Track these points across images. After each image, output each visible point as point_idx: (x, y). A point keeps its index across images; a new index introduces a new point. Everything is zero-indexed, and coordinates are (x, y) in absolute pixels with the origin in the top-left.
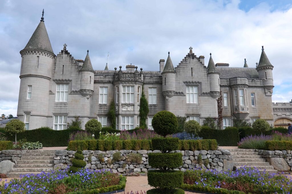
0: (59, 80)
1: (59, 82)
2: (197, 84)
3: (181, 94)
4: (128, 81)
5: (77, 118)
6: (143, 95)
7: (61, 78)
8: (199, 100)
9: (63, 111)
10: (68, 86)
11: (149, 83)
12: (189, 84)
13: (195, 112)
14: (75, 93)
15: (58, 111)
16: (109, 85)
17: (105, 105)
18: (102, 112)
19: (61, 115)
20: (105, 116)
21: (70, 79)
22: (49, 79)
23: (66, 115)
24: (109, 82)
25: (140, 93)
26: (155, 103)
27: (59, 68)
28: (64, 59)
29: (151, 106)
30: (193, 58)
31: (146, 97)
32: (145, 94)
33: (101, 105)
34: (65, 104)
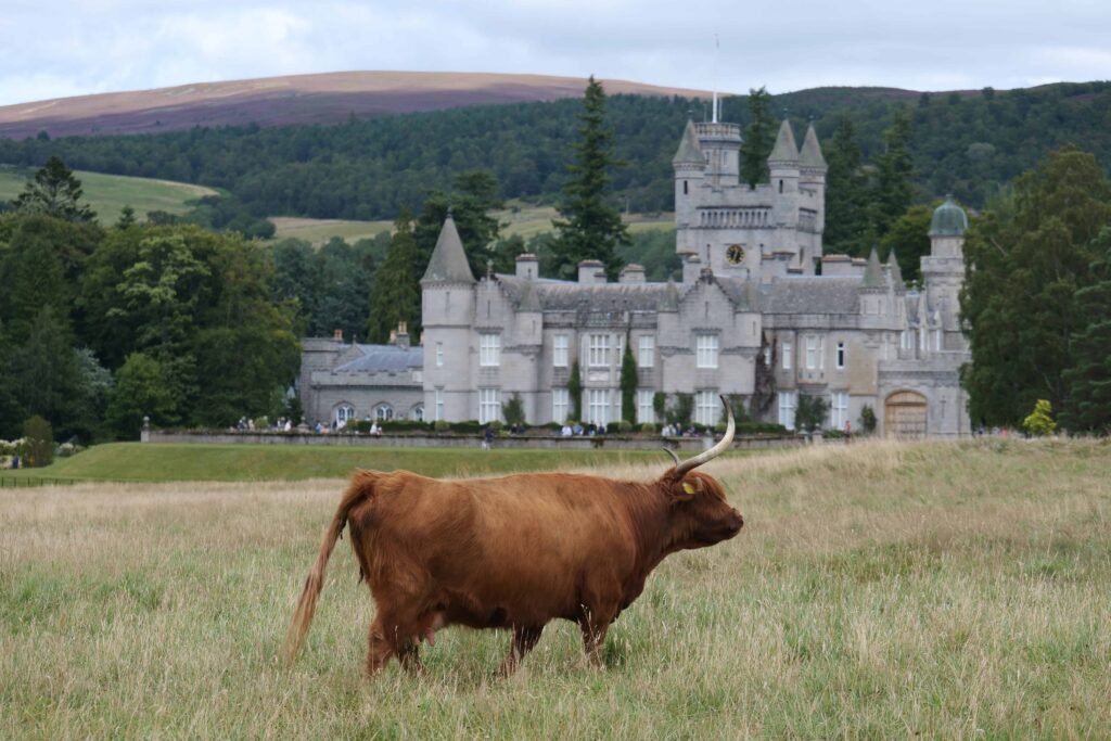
0: (483, 328)
1: (486, 331)
2: (714, 332)
3: (688, 351)
4: (599, 328)
5: (516, 393)
6: (628, 351)
7: (486, 323)
8: (720, 363)
9: (494, 382)
10: (499, 338)
11: (640, 327)
12: (699, 332)
13: (711, 384)
14: (512, 349)
15: (485, 382)
16: (571, 332)
17: (564, 368)
18: (559, 381)
19: (490, 388)
20: (564, 387)
21: (502, 325)
22: (468, 327)
23: (498, 388)
24: (570, 326)
25: (622, 346)
26: (651, 365)
27: (482, 308)
28: (489, 288)
29: (643, 370)
30: (710, 283)
31: (634, 354)
32: (633, 347)
33: (557, 370)
34: (495, 369)
